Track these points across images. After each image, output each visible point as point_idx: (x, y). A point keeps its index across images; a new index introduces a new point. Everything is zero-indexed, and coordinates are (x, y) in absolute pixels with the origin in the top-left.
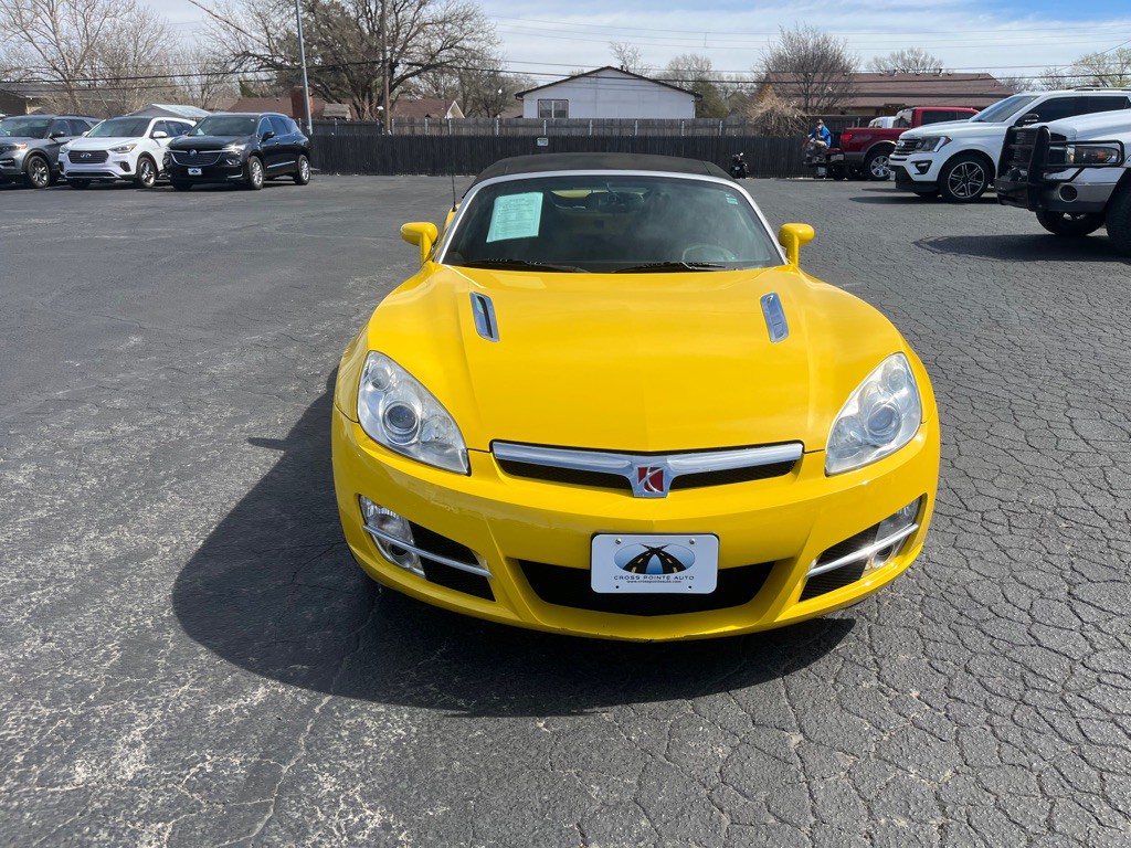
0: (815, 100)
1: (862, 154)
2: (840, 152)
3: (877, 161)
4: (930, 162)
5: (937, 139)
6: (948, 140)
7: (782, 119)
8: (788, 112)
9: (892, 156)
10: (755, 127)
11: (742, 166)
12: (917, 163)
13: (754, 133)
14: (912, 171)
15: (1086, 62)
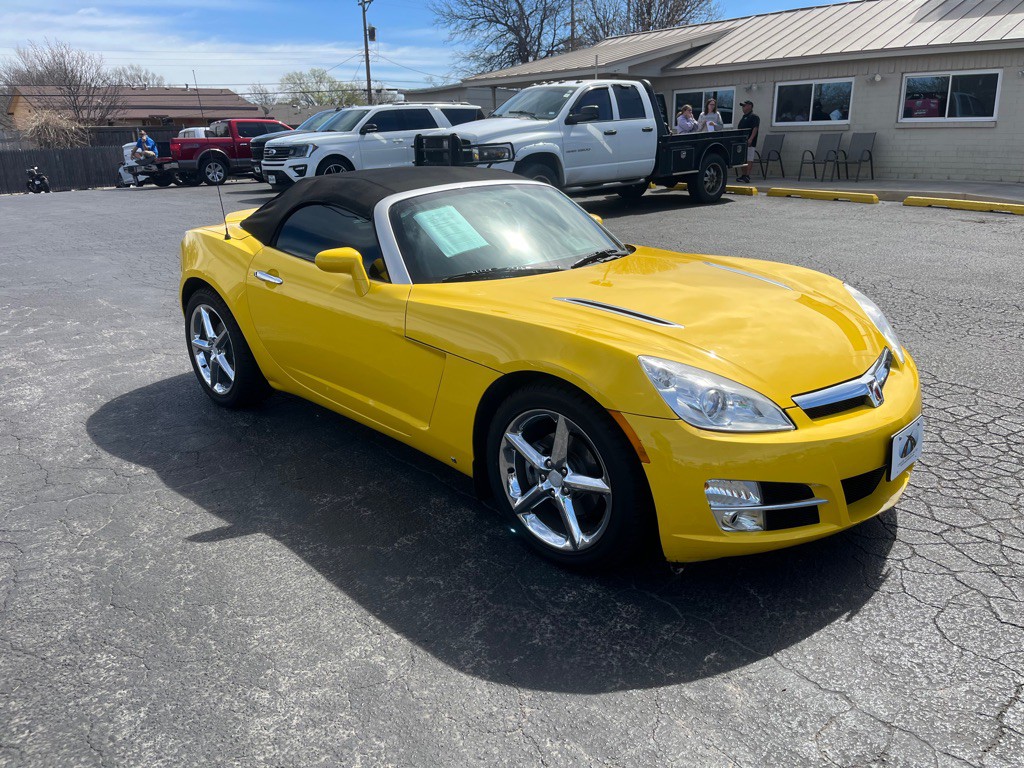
0: (85, 112)
1: (195, 161)
2: (173, 161)
3: (210, 167)
4: (306, 166)
5: (307, 146)
6: (316, 148)
7: (60, 131)
8: (64, 124)
9: (263, 162)
10: (32, 140)
11: (42, 180)
12: (294, 167)
13: (33, 146)
14: (292, 175)
15: (290, 79)
